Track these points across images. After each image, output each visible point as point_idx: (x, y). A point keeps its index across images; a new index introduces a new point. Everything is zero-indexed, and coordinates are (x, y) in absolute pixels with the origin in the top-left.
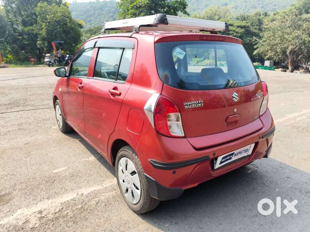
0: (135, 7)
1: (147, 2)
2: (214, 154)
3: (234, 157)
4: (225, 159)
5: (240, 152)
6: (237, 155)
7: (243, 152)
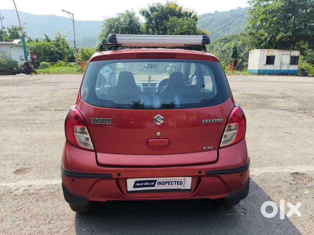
0: (267, 12)
1: (282, 5)
2: (119, 175)
3: (159, 186)
4: (142, 184)
5: (167, 182)
6: (163, 184)
7: (174, 183)
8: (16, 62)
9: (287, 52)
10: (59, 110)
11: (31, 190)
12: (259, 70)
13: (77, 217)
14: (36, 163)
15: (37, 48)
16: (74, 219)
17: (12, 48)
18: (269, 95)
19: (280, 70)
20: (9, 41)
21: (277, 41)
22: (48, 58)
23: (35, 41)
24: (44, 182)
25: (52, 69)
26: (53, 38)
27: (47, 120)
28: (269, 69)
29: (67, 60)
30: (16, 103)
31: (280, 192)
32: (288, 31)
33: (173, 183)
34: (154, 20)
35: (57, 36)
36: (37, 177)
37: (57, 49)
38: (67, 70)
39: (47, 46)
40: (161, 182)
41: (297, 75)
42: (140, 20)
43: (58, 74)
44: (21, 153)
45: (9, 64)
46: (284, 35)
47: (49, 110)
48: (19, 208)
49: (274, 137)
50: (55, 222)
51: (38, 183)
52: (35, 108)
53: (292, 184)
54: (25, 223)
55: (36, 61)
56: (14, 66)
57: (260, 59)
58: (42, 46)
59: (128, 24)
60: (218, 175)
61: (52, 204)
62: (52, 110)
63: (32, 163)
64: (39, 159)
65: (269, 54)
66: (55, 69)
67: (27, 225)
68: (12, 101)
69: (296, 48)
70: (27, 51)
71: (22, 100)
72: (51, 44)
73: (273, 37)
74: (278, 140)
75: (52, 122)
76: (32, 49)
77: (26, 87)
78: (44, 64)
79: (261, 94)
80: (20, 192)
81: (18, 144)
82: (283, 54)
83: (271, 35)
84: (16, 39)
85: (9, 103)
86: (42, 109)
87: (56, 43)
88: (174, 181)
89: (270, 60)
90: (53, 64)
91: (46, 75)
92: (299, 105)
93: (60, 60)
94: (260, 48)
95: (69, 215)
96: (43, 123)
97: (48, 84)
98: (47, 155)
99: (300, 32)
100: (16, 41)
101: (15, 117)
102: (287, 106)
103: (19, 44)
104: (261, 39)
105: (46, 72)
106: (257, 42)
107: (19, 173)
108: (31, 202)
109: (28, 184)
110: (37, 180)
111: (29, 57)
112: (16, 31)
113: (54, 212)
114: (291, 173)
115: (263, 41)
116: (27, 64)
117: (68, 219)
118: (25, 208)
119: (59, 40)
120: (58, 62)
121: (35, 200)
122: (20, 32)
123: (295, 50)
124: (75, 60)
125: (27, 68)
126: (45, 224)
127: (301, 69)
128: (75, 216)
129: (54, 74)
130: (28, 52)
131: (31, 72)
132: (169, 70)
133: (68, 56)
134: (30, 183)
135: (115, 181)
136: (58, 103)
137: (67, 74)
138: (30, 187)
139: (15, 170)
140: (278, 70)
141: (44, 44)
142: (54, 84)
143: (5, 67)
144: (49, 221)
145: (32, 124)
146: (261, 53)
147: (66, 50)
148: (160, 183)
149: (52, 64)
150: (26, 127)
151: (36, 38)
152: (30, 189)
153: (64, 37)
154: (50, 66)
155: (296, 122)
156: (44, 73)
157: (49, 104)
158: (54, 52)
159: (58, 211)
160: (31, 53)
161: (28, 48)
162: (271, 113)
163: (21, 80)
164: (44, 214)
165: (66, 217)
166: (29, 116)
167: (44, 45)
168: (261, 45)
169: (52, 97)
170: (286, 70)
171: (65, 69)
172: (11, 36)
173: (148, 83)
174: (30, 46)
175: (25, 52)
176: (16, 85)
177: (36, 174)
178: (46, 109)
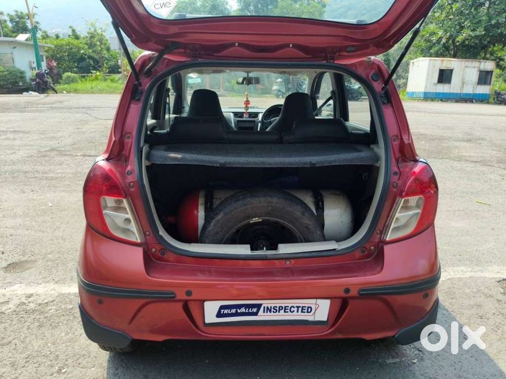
2: (189, 293)
3: (265, 314)
4: (234, 311)
5: (282, 307)
6: (273, 312)
7: (296, 309)
8: (22, 73)
9: (474, 63)
10: (90, 156)
11: (31, 305)
12: (425, 93)
13: (112, 360)
14: (44, 251)
15: (58, 49)
16: (105, 364)
17: (15, 49)
18: (445, 135)
19: (460, 93)
20: (10, 37)
21: (457, 44)
22: (77, 67)
23: (54, 37)
24: (56, 289)
25: (83, 85)
26: (83, 32)
27: (69, 173)
28: (442, 91)
29: (107, 70)
30: (17, 142)
31: (481, 317)
32: (477, 28)
33: (292, 309)
34: (252, 4)
35: (90, 29)
36: (43, 278)
37: (91, 51)
38: (106, 88)
39: (74, 45)
40: (271, 307)
41: (488, 103)
42: (229, 4)
43: (92, 93)
44: (19, 232)
45: (10, 75)
46: (471, 33)
47: (72, 155)
48: (5, 341)
49: (460, 210)
50: (69, 370)
51: (45, 290)
52: (49, 151)
53: (500, 301)
54: (13, 372)
55: (55, 71)
56: (19, 80)
57: (428, 75)
58: (66, 46)
59: (209, 10)
60: (381, 296)
61: (67, 334)
62: (77, 156)
63: (37, 252)
64: (50, 244)
65: (443, 66)
66: (88, 85)
67: (17, 375)
68: (11, 138)
69: (488, 56)
70: (41, 53)
71: (29, 137)
72: (81, 43)
73: (451, 36)
74: (468, 216)
75: (77, 177)
76: (49, 50)
77: (37, 114)
78: (69, 77)
79: (433, 134)
80: (10, 308)
81: (15, 216)
82: (467, 67)
83: (449, 34)
84: (22, 33)
85: (6, 143)
86: (61, 153)
87: (89, 42)
88: (295, 305)
89: (444, 76)
90: (84, 77)
91: (72, 94)
92: (498, 153)
93: (96, 70)
94: (428, 55)
95: (96, 355)
96: (61, 177)
97: (73, 109)
98: (64, 237)
99: (498, 28)
100: (22, 37)
101: (14, 167)
102: (477, 155)
103: (26, 42)
104: (432, 40)
105: (73, 90)
106: (423, 45)
107: (12, 271)
108: (28, 329)
109: (26, 293)
110: (43, 284)
111: (44, 65)
112: (22, 20)
113: (70, 349)
114: (497, 280)
115: (434, 44)
116: (40, 76)
117: (94, 365)
118: (16, 341)
119: (94, 37)
120: (91, 73)
121: (37, 324)
122: (29, 21)
123: (487, 59)
124: (119, 70)
125: (41, 82)
126: (51, 375)
127: (496, 92)
128: (107, 360)
129: (86, 93)
130: (42, 56)
131: (48, 89)
132: (275, 90)
133: (109, 64)
134: (31, 290)
135: (181, 305)
136: (89, 143)
137: (106, 93)
138: (30, 297)
139: (5, 264)
140: (457, 94)
141: (69, 42)
142: (84, 110)
143: (4, 80)
144: (59, 367)
145: (42, 179)
146: (429, 64)
147: (105, 54)
148: (269, 310)
149: (82, 76)
150: (30, 185)
151: (56, 33)
152: (29, 303)
153: (102, 31)
154: (79, 80)
155: (496, 183)
156: (69, 92)
157: (73, 144)
158: (86, 57)
159: (76, 347)
160: (47, 58)
161: (42, 50)
162: (452, 167)
163: (30, 103)
164: (51, 353)
165: (90, 361)
166: (38, 164)
167: (69, 45)
168: (431, 51)
169: (80, 132)
170: (470, 94)
171: (103, 85)
172: (14, 27)
173: (244, 112)
174: (46, 45)
175: (37, 55)
176: (21, 112)
177: (42, 272)
178: (68, 153)
